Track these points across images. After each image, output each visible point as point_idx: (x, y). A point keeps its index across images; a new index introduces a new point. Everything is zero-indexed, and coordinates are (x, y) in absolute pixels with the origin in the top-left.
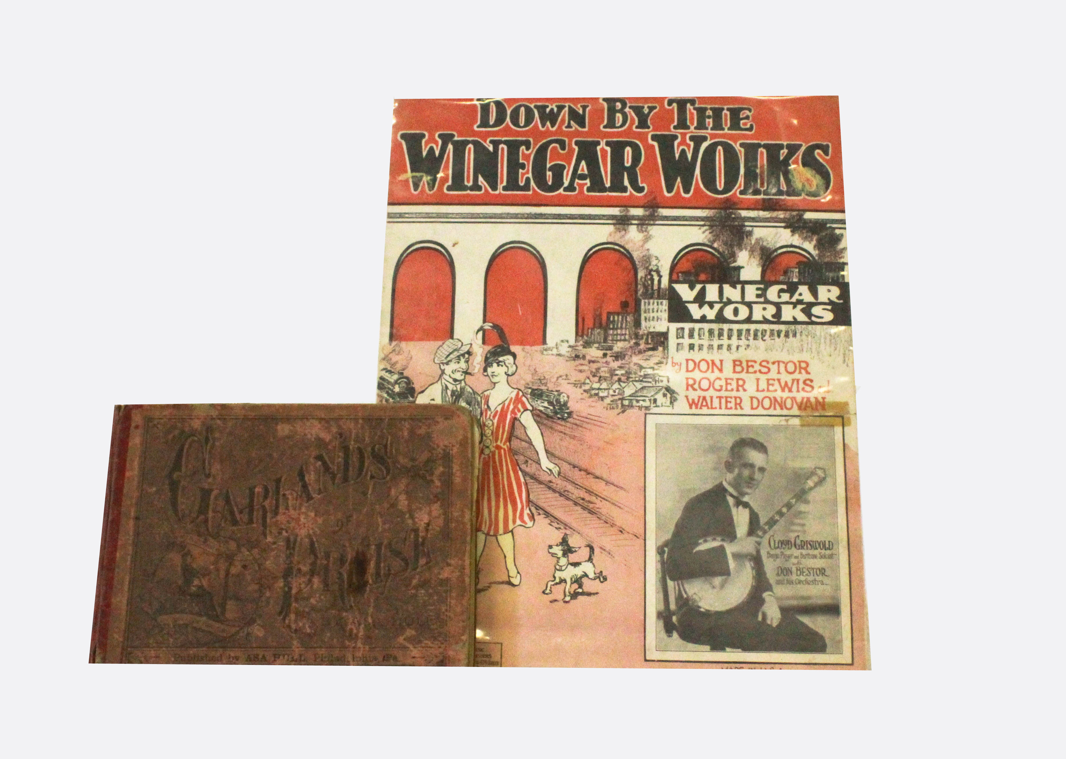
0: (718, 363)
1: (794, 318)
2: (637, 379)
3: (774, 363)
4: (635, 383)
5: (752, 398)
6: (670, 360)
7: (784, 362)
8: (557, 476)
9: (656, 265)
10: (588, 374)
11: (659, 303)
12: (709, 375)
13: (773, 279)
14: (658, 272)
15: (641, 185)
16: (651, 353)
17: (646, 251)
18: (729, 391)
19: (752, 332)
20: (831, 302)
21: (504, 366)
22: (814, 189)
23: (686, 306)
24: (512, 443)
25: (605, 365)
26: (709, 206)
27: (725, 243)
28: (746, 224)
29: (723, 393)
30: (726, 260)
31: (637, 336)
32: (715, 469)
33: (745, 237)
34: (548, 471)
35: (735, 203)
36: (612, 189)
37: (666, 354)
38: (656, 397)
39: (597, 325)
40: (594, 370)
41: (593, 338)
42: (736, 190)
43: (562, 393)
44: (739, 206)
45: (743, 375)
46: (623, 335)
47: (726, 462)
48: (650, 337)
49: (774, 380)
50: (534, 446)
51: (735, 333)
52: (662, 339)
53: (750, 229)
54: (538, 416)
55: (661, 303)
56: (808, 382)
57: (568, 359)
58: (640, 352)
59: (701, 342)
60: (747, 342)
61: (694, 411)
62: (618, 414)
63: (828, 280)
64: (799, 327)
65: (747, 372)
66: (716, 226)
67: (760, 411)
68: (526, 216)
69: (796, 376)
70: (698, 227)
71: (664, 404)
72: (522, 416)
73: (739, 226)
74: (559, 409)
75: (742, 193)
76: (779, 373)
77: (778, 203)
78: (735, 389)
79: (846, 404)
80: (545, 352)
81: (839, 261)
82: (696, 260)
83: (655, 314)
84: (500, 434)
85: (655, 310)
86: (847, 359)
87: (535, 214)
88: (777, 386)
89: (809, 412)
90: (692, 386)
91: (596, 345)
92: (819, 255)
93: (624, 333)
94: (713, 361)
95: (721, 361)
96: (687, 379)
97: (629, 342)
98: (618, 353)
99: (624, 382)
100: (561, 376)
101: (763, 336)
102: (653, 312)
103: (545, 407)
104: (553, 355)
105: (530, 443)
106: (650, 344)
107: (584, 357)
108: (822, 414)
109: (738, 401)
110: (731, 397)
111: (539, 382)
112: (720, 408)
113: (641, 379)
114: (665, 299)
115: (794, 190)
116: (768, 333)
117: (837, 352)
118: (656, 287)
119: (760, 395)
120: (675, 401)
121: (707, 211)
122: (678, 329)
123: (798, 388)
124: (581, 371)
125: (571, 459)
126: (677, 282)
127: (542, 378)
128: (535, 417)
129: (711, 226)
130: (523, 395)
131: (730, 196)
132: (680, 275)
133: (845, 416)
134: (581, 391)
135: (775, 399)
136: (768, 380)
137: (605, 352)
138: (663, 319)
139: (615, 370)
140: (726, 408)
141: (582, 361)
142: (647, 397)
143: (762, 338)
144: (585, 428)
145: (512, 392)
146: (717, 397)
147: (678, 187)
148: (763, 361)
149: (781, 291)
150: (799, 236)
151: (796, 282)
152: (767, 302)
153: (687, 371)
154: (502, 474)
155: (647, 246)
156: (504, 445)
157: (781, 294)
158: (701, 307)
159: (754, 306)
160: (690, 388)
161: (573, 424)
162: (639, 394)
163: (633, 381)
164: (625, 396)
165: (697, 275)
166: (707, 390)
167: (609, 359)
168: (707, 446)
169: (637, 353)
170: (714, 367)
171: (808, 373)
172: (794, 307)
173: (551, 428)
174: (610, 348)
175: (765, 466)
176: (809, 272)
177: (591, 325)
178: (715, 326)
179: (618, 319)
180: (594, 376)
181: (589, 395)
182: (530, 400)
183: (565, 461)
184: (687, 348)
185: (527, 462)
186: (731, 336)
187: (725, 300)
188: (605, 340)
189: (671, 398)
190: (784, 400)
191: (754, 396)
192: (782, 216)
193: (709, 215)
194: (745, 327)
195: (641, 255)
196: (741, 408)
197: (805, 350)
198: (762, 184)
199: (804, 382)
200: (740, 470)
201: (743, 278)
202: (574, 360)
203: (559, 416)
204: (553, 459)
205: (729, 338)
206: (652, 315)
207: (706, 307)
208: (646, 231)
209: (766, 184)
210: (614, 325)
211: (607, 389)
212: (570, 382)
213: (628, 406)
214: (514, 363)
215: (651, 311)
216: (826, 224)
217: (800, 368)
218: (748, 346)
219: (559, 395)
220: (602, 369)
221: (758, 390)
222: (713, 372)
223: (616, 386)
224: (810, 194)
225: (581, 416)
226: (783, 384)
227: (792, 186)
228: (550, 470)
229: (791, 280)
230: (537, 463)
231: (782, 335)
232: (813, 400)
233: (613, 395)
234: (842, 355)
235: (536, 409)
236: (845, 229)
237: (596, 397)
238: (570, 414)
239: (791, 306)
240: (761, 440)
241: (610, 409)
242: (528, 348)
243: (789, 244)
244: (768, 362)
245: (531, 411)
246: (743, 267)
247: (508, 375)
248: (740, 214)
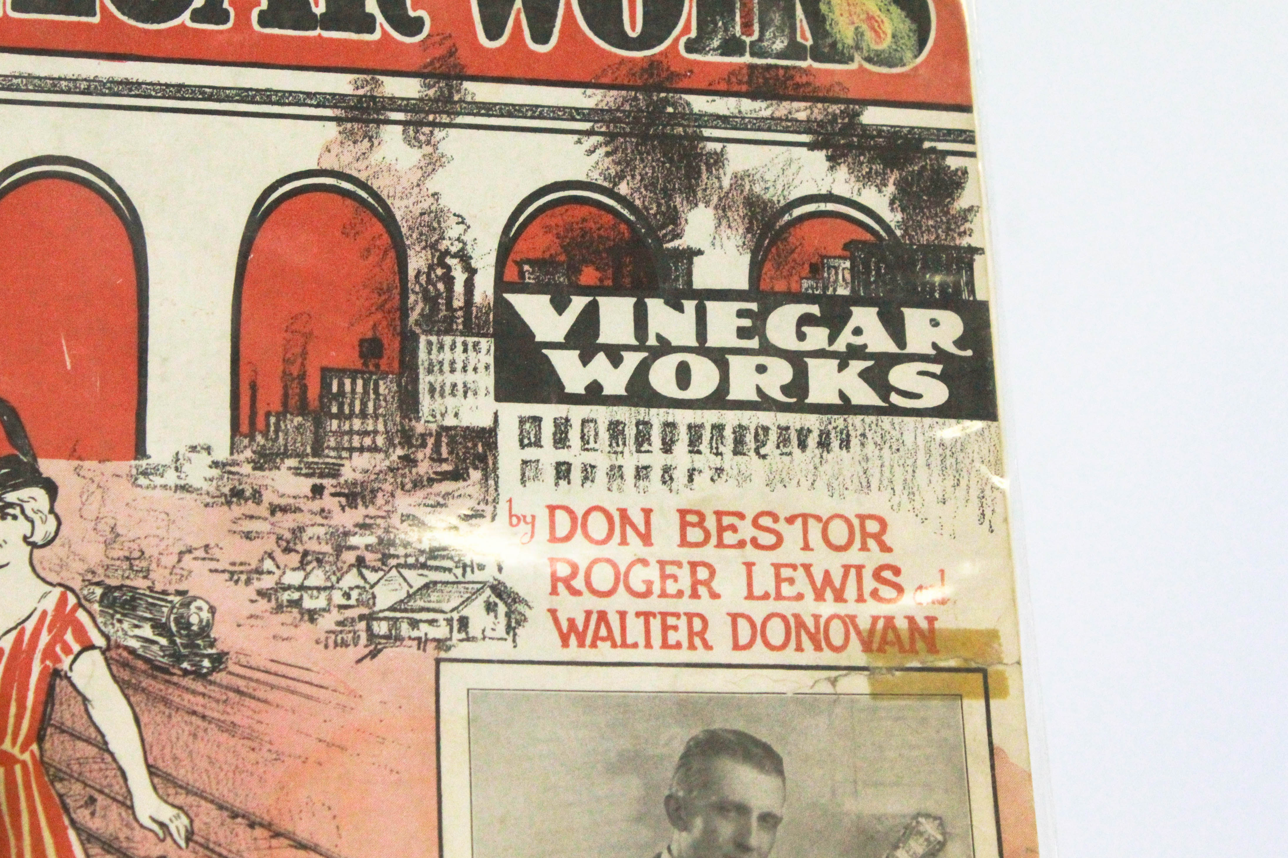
0: (638, 519)
1: (842, 395)
2: (411, 560)
3: (790, 520)
4: (405, 572)
5: (734, 617)
6: (503, 507)
7: (818, 518)
8: (183, 843)
9: (458, 239)
10: (270, 544)
11: (470, 347)
12: (612, 550)
13: (780, 286)
14: (464, 258)
15: (412, 14)
16: (447, 486)
17: (431, 200)
18: (672, 596)
19: (728, 433)
20: (940, 355)
21: (21, 518)
22: (886, 44)
23: (546, 357)
24: (47, 745)
25: (319, 519)
26: (604, 80)
27: (651, 186)
28: (707, 132)
29: (654, 604)
30: (652, 231)
31: (407, 437)
32: (639, 819)
33: (704, 168)
34: (155, 827)
35: (673, 76)
36: (328, 22)
37: (492, 490)
38: (465, 612)
39: (293, 402)
40: (288, 535)
41: (281, 441)
42: (677, 40)
43: (195, 598)
44: (680, 85)
45: (709, 553)
46: (366, 433)
47: (669, 798)
48: (444, 440)
49: (794, 567)
50: (112, 755)
51: (683, 436)
52: (480, 449)
53: (718, 146)
54: (125, 665)
55: (476, 345)
56: (887, 574)
57: (209, 500)
58: (417, 484)
59: (589, 458)
60: (716, 462)
61: (574, 652)
62: (359, 661)
63: (932, 295)
64: (856, 420)
65: (720, 544)
66: (625, 135)
67: (759, 654)
68: (84, 85)
69: (854, 556)
70: (576, 137)
71: (488, 633)
72: (75, 667)
73: (686, 136)
74: (185, 646)
75: (691, 47)
76: (806, 547)
77: (792, 78)
78: (688, 592)
79: (992, 635)
80: (142, 481)
81: (958, 242)
82: (569, 228)
83: (458, 378)
84: (11, 721)
85: (459, 366)
86: (988, 513)
87: (113, 82)
88: (802, 584)
89: (893, 657)
90: (567, 582)
91: (292, 462)
92: (904, 224)
93: (370, 428)
94: (623, 512)
95: (647, 512)
96: (552, 560)
97: (387, 456)
98: (355, 484)
99: (375, 570)
100: (190, 551)
101: (760, 443)
102: (453, 371)
103: (146, 640)
104: (165, 487)
105: (103, 747)
106: (446, 460)
107: (257, 496)
108: (929, 665)
109: (697, 625)
110: (677, 615)
111: (125, 565)
112: (648, 645)
113: (422, 559)
114: (485, 335)
115: (834, 45)
116: (773, 436)
117: (961, 492)
118: (458, 302)
119: (758, 611)
120: (518, 623)
121: (599, 93)
122: (522, 421)
123: (860, 588)
124: (248, 536)
125: (223, 791)
126: (522, 288)
127: (136, 554)
128: (114, 668)
129: (611, 137)
130: (80, 605)
131: (661, 53)
132: (526, 267)
133: (991, 670)
134: (251, 592)
135: (801, 624)
136: (777, 567)
137: (318, 481)
138: (482, 392)
139: (346, 534)
140: (665, 645)
141: (250, 507)
142: (442, 612)
143: (757, 451)
144: (265, 702)
145: (45, 595)
146: (638, 614)
147: (517, 20)
148: (762, 514)
149: (805, 320)
150: (851, 171)
151: (843, 297)
152: (767, 349)
153: (553, 539)
154: (19, 837)
155: (432, 185)
156: (23, 750)
157: (805, 329)
158: (585, 360)
159: (733, 360)
160: (561, 587)
161: (228, 688)
162: (420, 603)
163: (398, 566)
164: (376, 609)
165: (574, 269)
166: (608, 594)
167: (328, 502)
168: (612, 755)
169: (409, 486)
170: (629, 529)
171: (885, 548)
172: (842, 367)
173: (166, 701)
174: (334, 472)
175: (777, 811)
176: (878, 269)
177: (277, 406)
178: (623, 413)
179: (353, 391)
180: (287, 550)
181: (273, 603)
182: (100, 620)
183: (205, 799)
184: (549, 473)
185: (92, 800)
186: (673, 442)
187: (652, 341)
188: (317, 450)
189: (508, 615)
190: (822, 621)
191: (740, 611)
192: (802, 116)
193: (603, 105)
194: (710, 417)
195: (417, 210)
196: (707, 646)
197: (874, 484)
198: (747, 27)
199: (877, 575)
200: (706, 823)
201: (700, 282)
202: (229, 503)
203: (185, 665)
204: (171, 791)
205: (667, 448)
206: (449, 379)
207: (601, 359)
208: (428, 143)
209: (756, 27)
210: (341, 406)
211: (325, 589)
212: (220, 566)
213: (387, 637)
214: (52, 511)
215: (446, 367)
216: (921, 141)
217: (865, 535)
218: (719, 471)
219: (187, 605)
220: (310, 531)
221: (750, 596)
222: (624, 542)
223: (351, 579)
224: (875, 58)
225: (251, 668)
226: (819, 579)
227: (827, 34)
228: (162, 825)
229: (830, 292)
230: (123, 804)
231: (812, 441)
232: (902, 624)
233: (341, 607)
234: (975, 502)
235: (118, 646)
236: (972, 155)
237: (295, 611)
238: (219, 660)
239: (835, 362)
240: (763, 735)
241: (336, 645)
242: (90, 465)
243: (824, 192)
244: (775, 518)
245: (103, 652)
246: (700, 252)
247: (34, 545)
248: (688, 104)
